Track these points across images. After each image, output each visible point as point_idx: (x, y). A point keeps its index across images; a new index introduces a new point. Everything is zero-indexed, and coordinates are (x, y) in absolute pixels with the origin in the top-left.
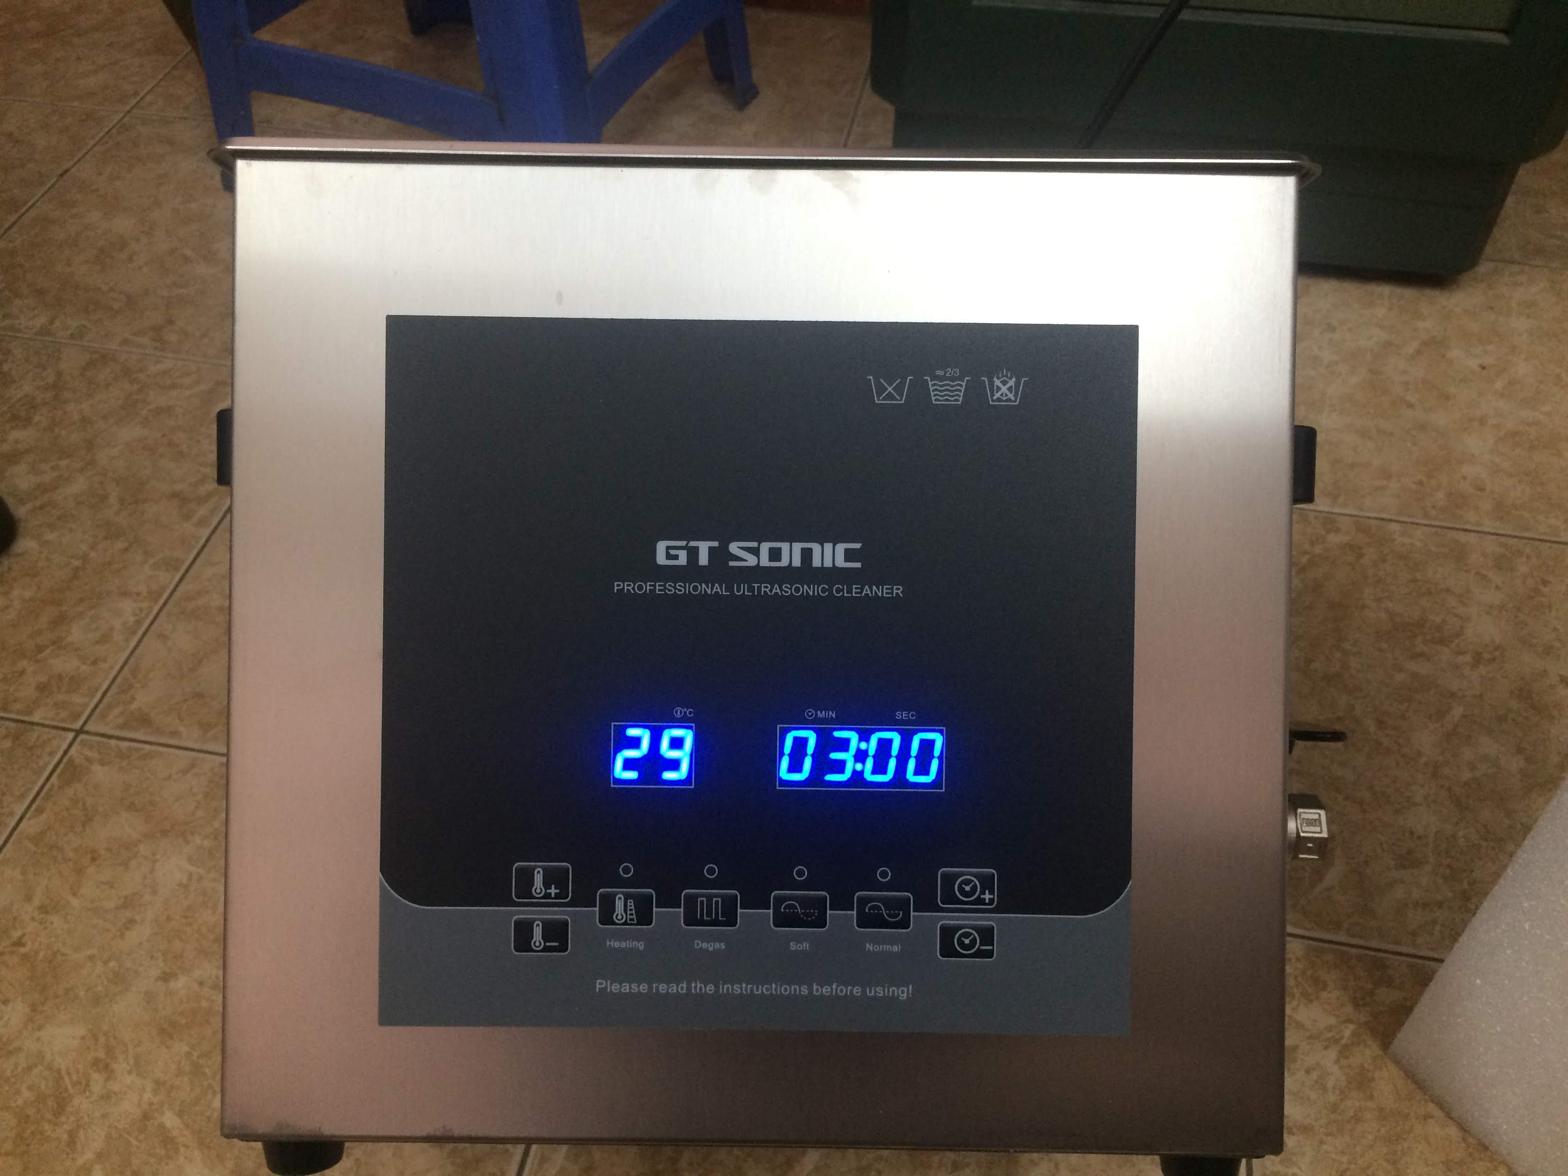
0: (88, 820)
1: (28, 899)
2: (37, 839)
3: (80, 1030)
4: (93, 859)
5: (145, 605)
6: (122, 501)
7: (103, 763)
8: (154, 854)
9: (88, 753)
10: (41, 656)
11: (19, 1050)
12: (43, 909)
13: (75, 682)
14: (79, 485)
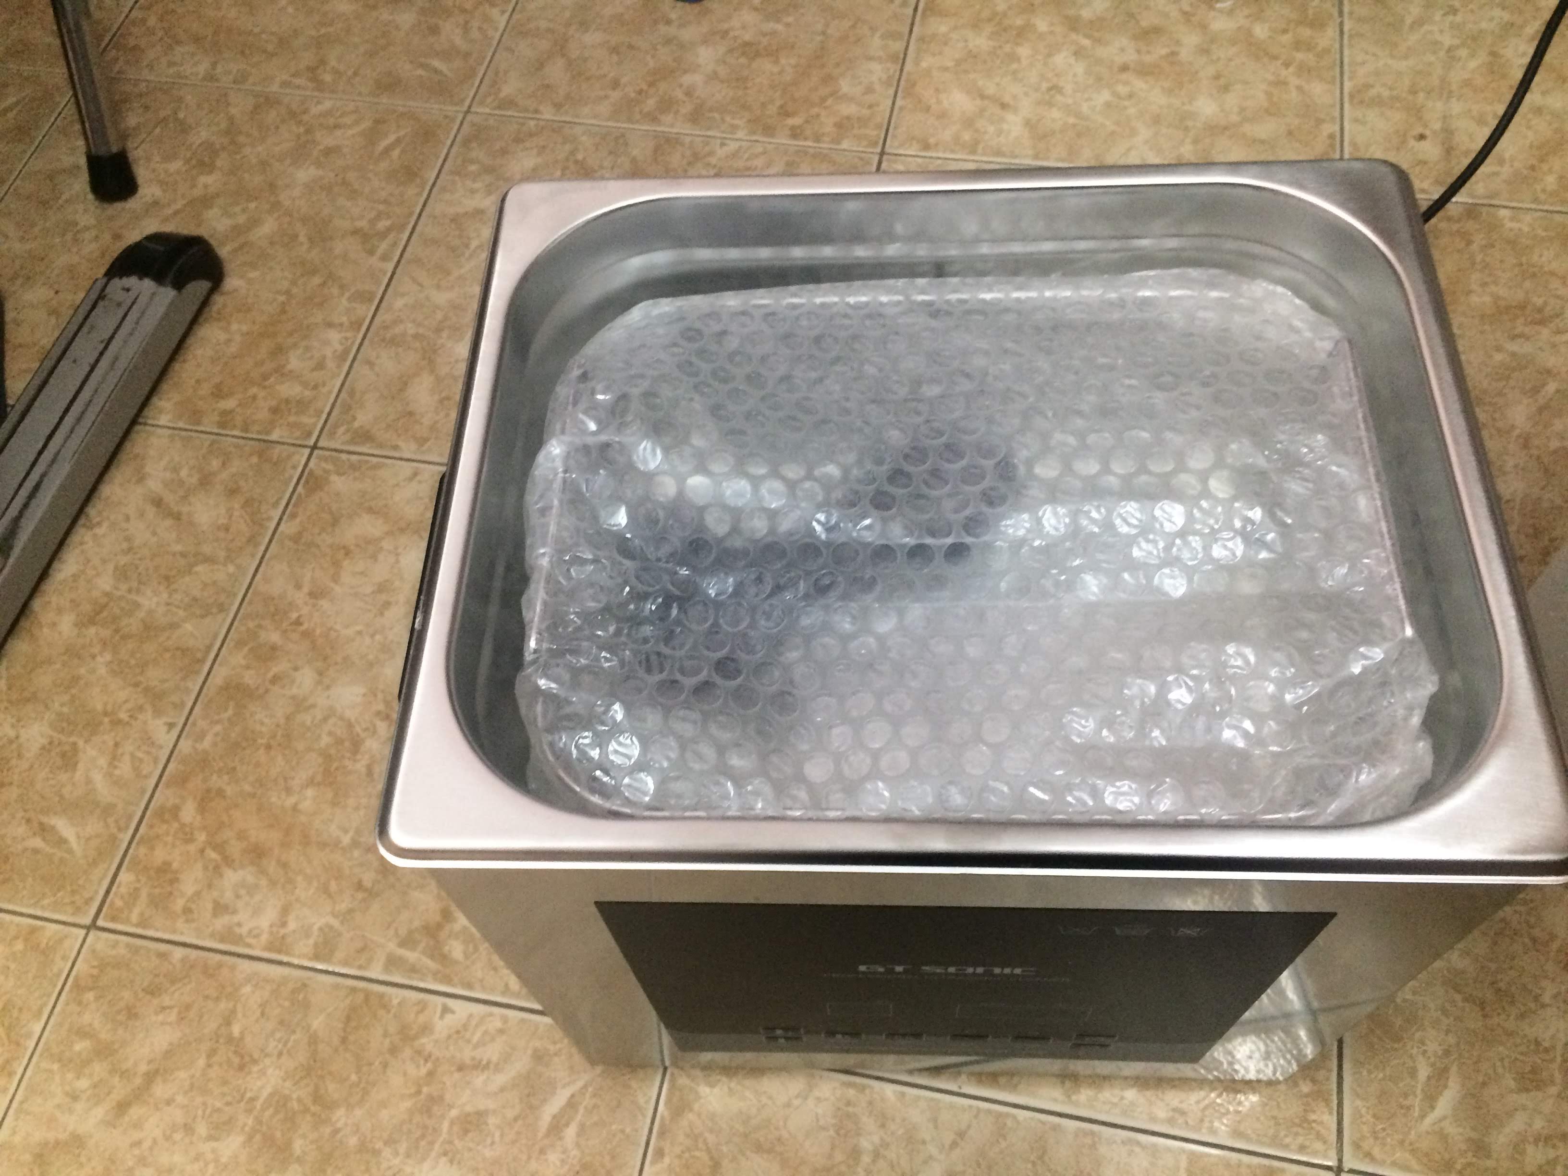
0: (335, 522)
1: (298, 587)
2: (296, 539)
3: (361, 690)
4: (347, 554)
5: (349, 335)
6: (311, 240)
7: (340, 474)
8: (396, 548)
9: (324, 465)
10: (267, 383)
11: (313, 706)
12: (311, 594)
13: (302, 405)
14: (268, 227)
